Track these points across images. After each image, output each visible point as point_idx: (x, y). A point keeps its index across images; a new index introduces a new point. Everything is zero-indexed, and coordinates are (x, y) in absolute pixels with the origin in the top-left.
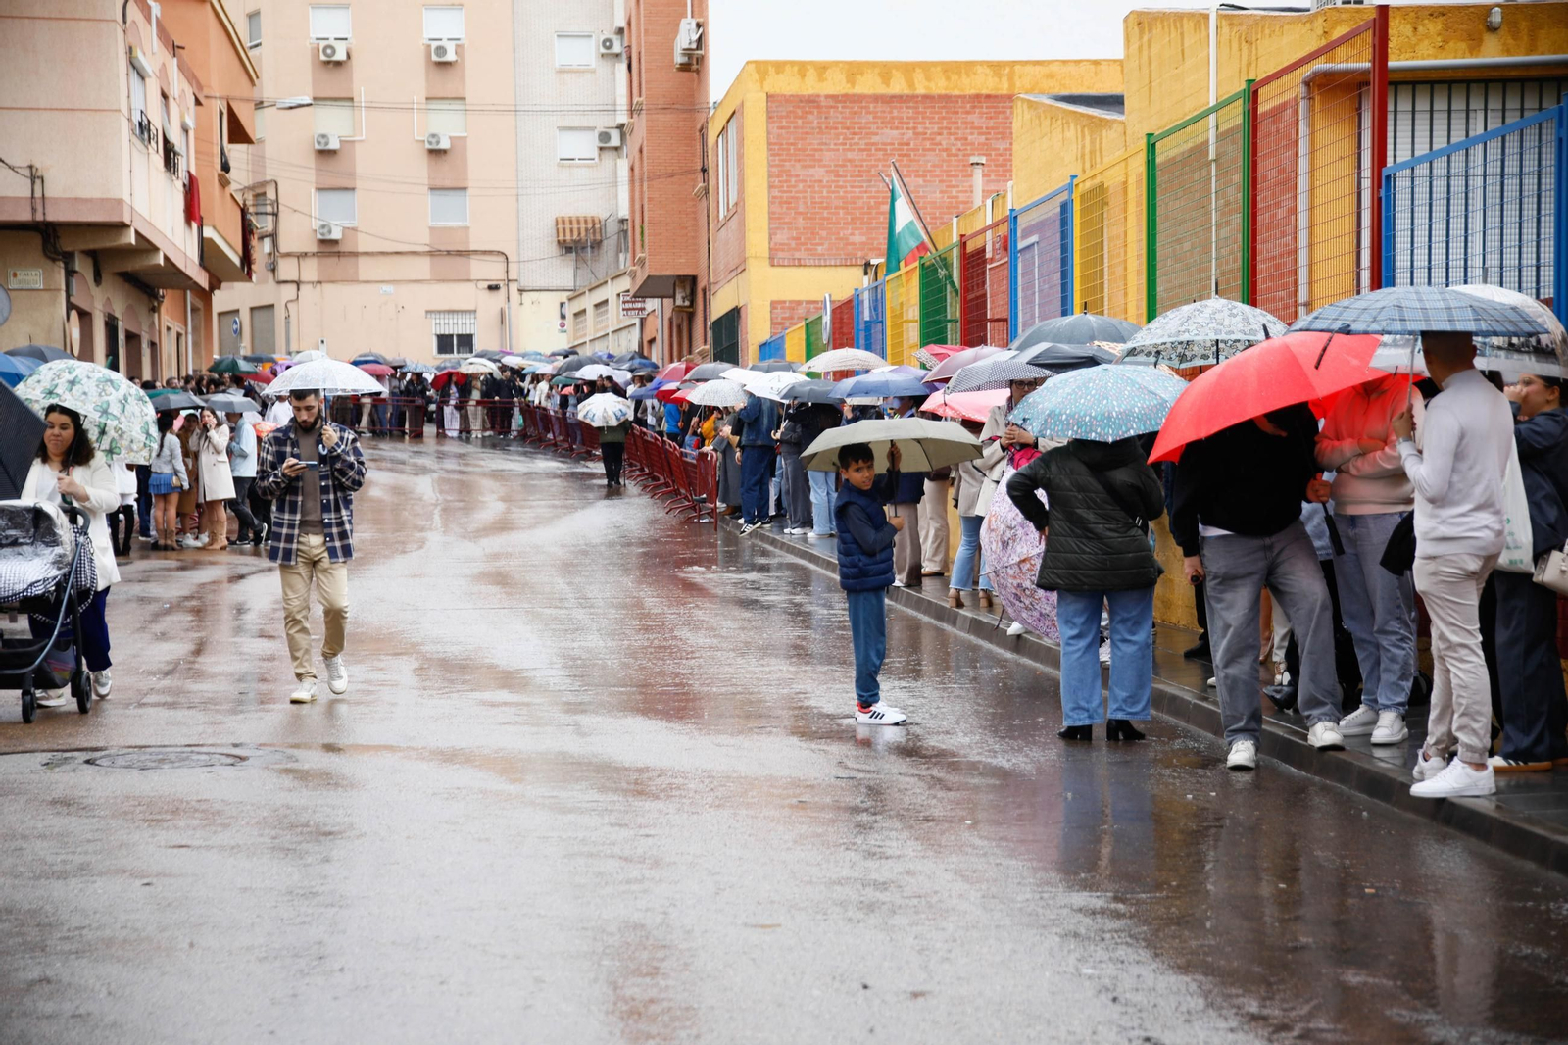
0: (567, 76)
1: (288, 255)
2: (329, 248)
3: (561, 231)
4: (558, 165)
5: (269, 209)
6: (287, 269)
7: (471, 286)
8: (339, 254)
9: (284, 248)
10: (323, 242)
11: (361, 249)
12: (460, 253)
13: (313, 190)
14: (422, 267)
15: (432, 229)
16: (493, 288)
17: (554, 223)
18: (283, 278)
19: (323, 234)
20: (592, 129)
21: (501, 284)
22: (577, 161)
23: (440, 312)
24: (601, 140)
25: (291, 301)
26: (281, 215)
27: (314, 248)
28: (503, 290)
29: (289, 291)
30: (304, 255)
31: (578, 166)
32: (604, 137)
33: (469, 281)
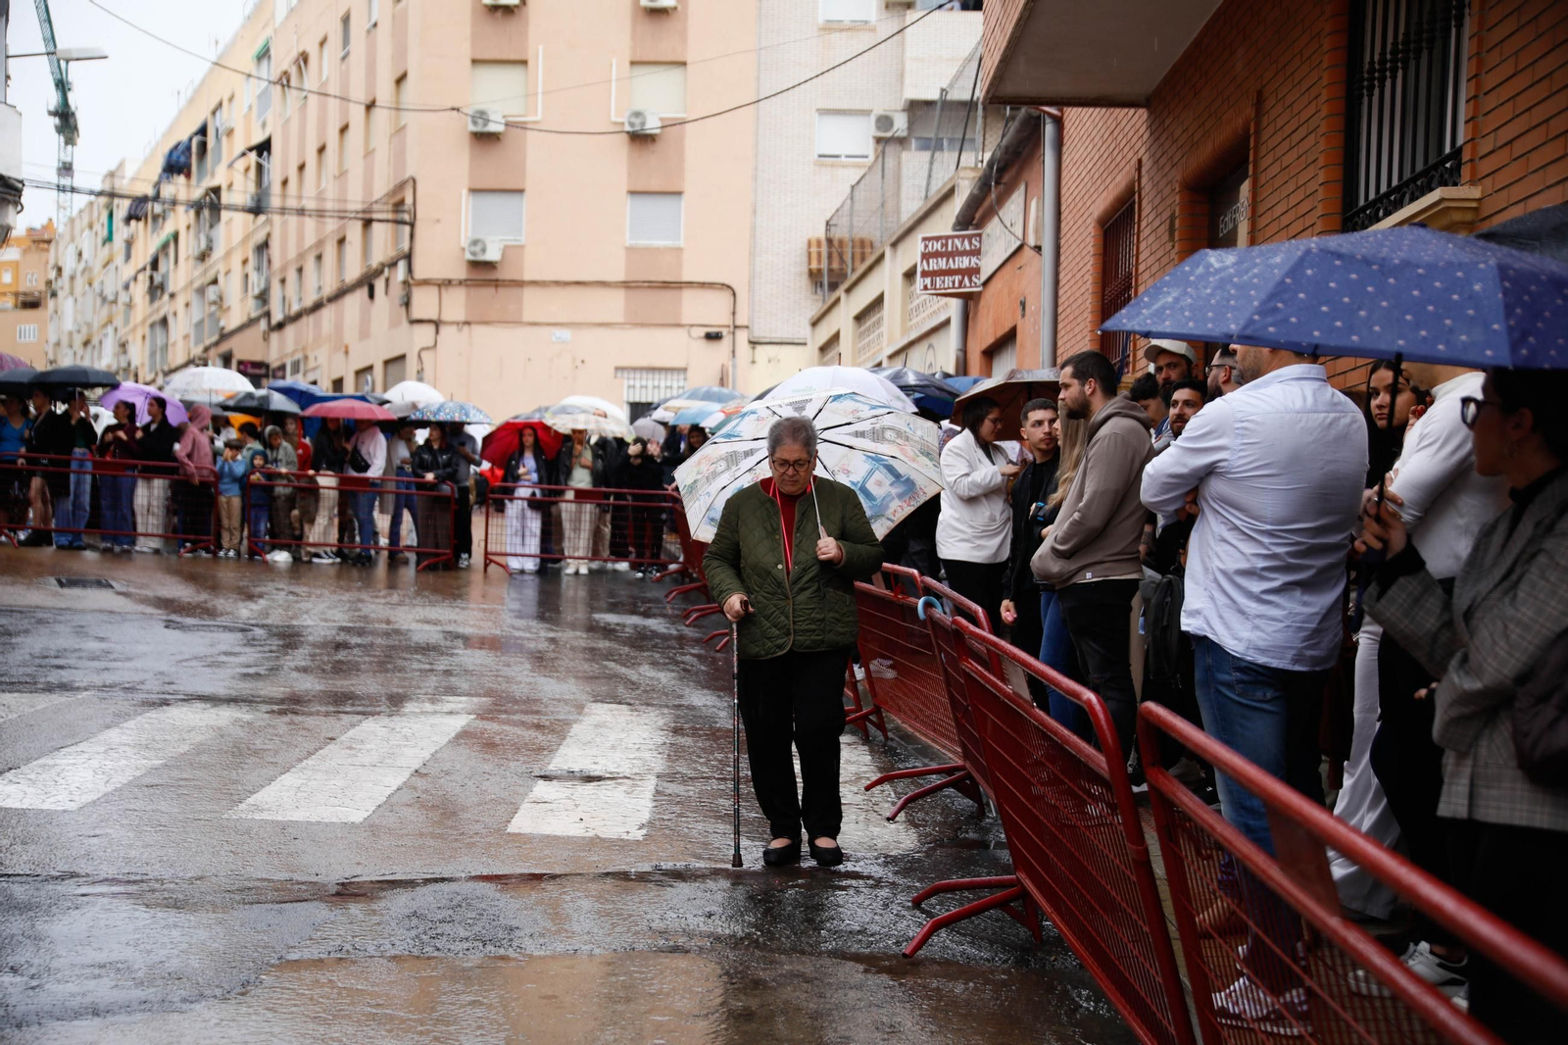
0: (835, 36)
1: (425, 282)
2: (482, 272)
3: (814, 256)
4: (816, 164)
5: (406, 217)
6: (425, 303)
7: (681, 333)
8: (497, 283)
9: (420, 273)
10: (476, 265)
11: (527, 277)
12: (666, 285)
13: (465, 192)
14: (614, 305)
15: (630, 250)
16: (713, 337)
17: (805, 246)
18: (416, 314)
19: (474, 254)
20: (866, 113)
21: (725, 331)
22: (843, 159)
23: (635, 369)
24: (878, 128)
25: (427, 349)
26: (418, 224)
27: (460, 272)
28: (726, 341)
29: (425, 334)
30: (448, 283)
31: (845, 166)
32: (885, 122)
33: (679, 325)
